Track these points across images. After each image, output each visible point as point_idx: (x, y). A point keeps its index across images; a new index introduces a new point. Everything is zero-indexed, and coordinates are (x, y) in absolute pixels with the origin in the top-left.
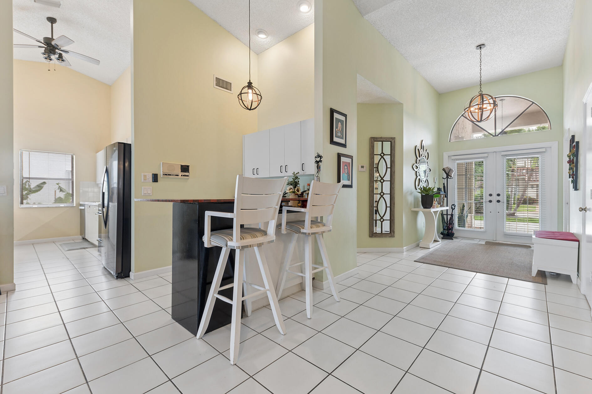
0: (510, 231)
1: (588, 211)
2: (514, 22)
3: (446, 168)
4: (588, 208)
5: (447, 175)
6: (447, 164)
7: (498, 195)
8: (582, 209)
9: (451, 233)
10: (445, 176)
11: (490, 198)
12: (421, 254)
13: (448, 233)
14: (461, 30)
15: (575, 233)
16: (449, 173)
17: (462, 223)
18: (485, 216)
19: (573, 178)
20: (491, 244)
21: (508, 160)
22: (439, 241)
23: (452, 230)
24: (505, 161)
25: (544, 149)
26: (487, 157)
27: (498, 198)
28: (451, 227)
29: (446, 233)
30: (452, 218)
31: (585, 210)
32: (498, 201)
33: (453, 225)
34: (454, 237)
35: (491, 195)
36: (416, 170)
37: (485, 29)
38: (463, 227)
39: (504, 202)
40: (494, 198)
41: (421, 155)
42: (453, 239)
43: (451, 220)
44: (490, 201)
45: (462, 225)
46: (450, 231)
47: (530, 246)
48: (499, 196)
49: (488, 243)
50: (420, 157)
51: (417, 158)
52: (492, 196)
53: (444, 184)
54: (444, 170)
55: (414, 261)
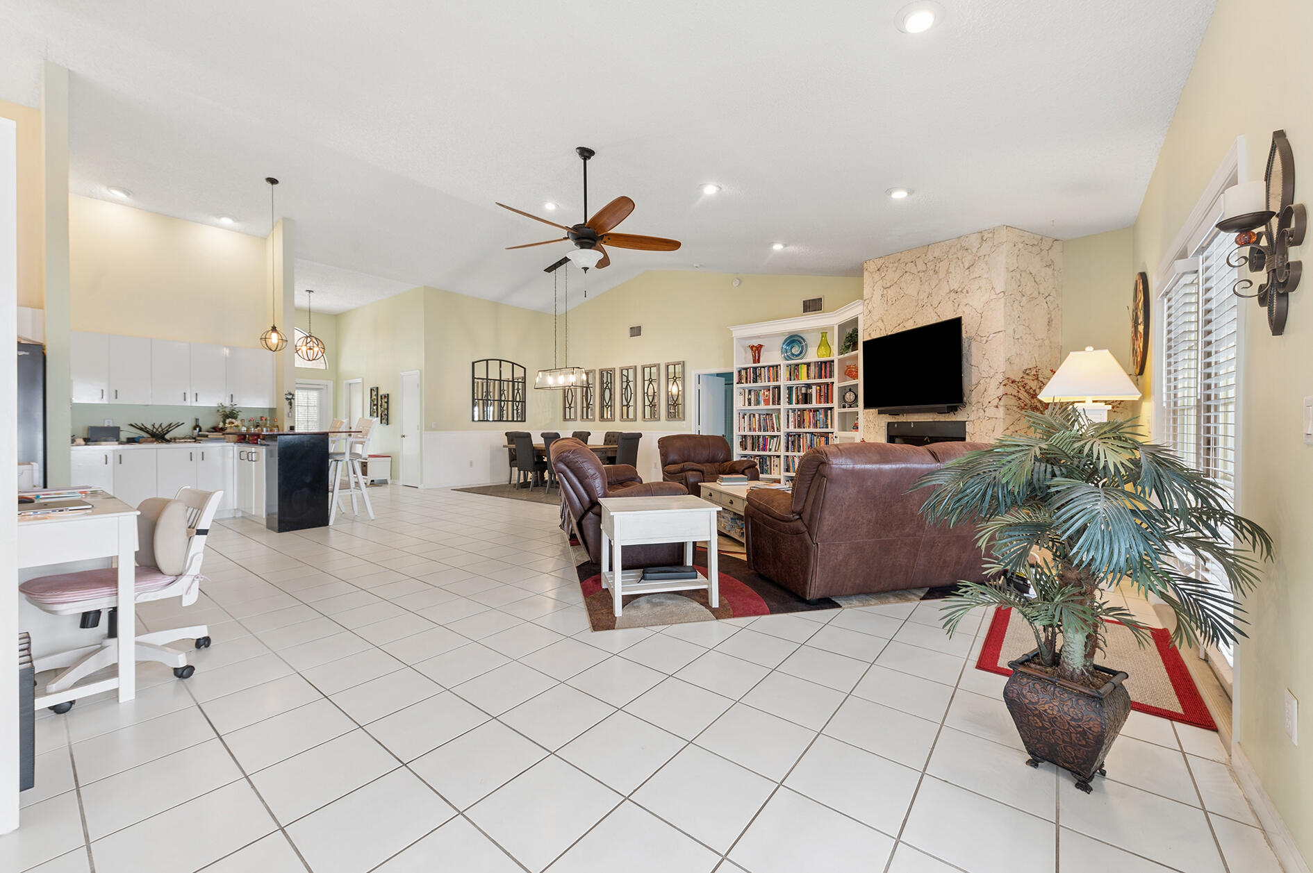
1: (406, 437)
4: (406, 435)
25: (323, 386)
31: (404, 437)
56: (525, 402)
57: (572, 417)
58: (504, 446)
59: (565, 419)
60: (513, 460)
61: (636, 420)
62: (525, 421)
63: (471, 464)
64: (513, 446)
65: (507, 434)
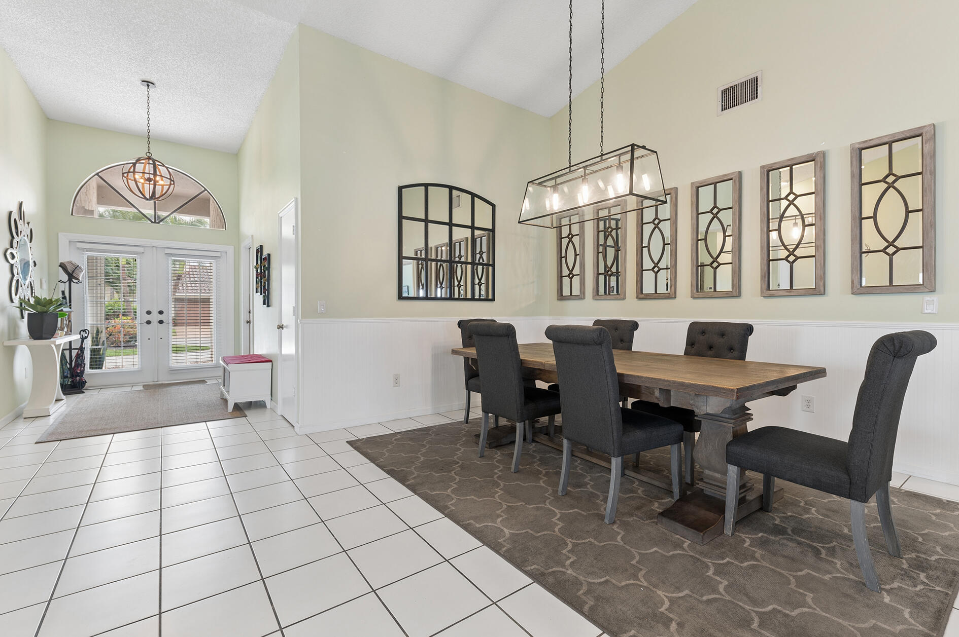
0: (179, 364)
1: (285, 329)
2: (201, 80)
3: (68, 262)
4: (285, 325)
5: (69, 277)
6: (66, 256)
7: (161, 312)
8: (281, 327)
9: (79, 382)
10: (65, 278)
11: (148, 318)
12: (41, 427)
13: (74, 383)
14: (125, 45)
15: (265, 355)
16: (73, 272)
17: (96, 361)
18: (141, 345)
19: (265, 293)
20: (153, 388)
21: (175, 261)
22: (63, 400)
23: (82, 376)
24: (170, 262)
25: (219, 253)
26: (143, 253)
27: (161, 317)
28: (80, 370)
29: (69, 383)
30: (83, 355)
31: (282, 328)
32: (161, 322)
33: (84, 366)
34: (84, 388)
35: (149, 313)
36: (12, 262)
37: (161, 65)
38: (99, 368)
39: (169, 323)
40: (154, 317)
41: (21, 232)
42: (84, 393)
43: (79, 358)
44: (149, 322)
45: (96, 365)
46: (78, 378)
47: (204, 380)
48: (161, 314)
49: (147, 387)
50: (18, 236)
51: (13, 237)
52: (151, 315)
53: (63, 292)
54: (62, 265)
55: (36, 443)
56: (493, 266)
57: (576, 292)
58: (454, 352)
59: (561, 297)
60: (473, 376)
61: (739, 295)
62: (493, 300)
63: (397, 379)
64: (472, 352)
65: (461, 324)
